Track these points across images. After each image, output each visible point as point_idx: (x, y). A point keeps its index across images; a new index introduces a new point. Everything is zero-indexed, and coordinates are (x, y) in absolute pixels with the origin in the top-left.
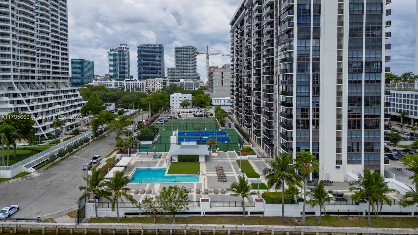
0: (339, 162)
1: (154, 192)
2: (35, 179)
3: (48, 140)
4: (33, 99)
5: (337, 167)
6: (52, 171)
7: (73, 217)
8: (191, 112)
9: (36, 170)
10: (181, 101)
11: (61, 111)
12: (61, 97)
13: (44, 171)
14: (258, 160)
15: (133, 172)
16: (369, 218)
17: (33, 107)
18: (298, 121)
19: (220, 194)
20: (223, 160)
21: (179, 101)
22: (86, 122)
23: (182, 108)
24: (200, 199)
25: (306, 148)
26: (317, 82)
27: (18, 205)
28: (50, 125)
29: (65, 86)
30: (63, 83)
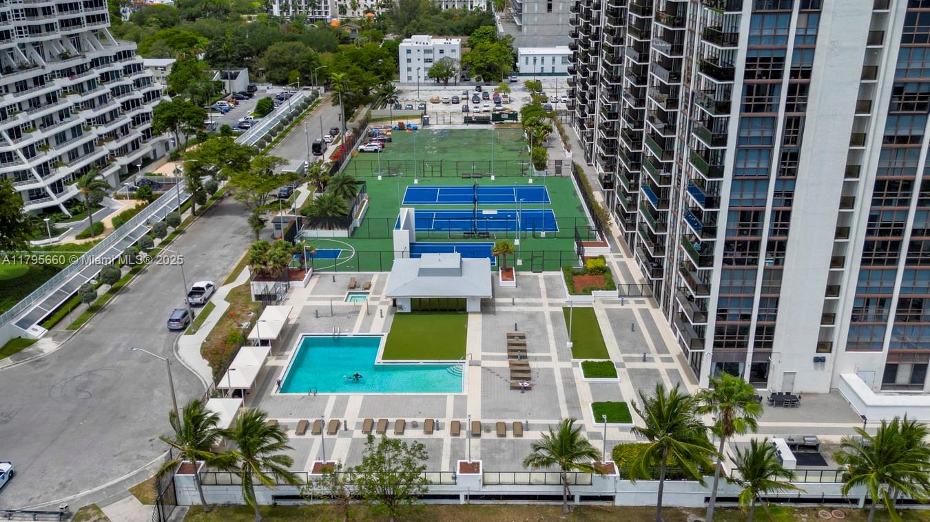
0: (824, 345)
1: (346, 429)
2: (47, 364)
3: (73, 220)
4: (14, 105)
5: (818, 360)
6: (90, 332)
7: (147, 504)
8: (458, 103)
9: (49, 329)
10: (430, 61)
11: (97, 127)
12: (92, 84)
13: (68, 334)
14: (619, 306)
15: (294, 348)
16: (872, 512)
17: (17, 128)
18: (728, 245)
19: (510, 435)
20: (528, 304)
21: (426, 61)
22: (171, 146)
23: (433, 85)
24: (459, 461)
25: (743, 313)
26: (795, 141)
27: (10, 463)
28: (73, 174)
29: (102, 36)
30: (93, 31)
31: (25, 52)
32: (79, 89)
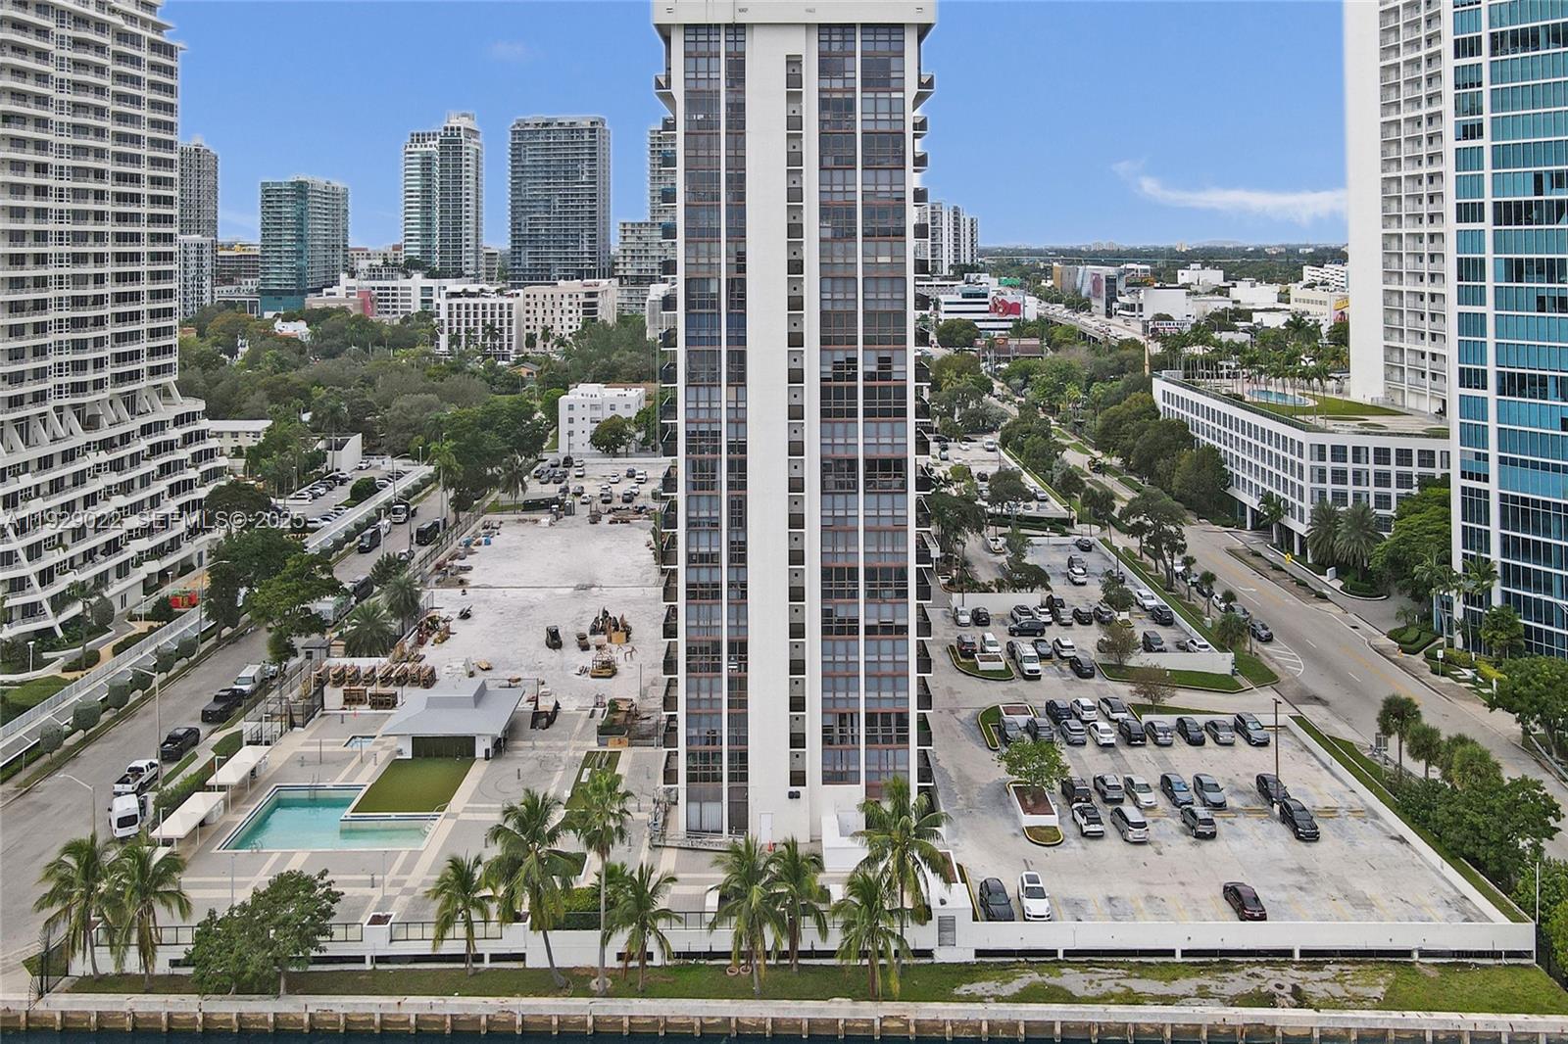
0: (798, 778)
3: (66, 647)
4: (30, 488)
5: (794, 796)
10: (596, 420)
12: (135, 459)
15: (260, 801)
18: (690, 646)
21: (592, 420)
24: (372, 914)
29: (165, 392)
30: (155, 387)
31: (61, 418)
32: (117, 466)
